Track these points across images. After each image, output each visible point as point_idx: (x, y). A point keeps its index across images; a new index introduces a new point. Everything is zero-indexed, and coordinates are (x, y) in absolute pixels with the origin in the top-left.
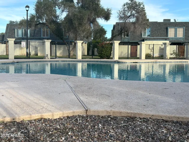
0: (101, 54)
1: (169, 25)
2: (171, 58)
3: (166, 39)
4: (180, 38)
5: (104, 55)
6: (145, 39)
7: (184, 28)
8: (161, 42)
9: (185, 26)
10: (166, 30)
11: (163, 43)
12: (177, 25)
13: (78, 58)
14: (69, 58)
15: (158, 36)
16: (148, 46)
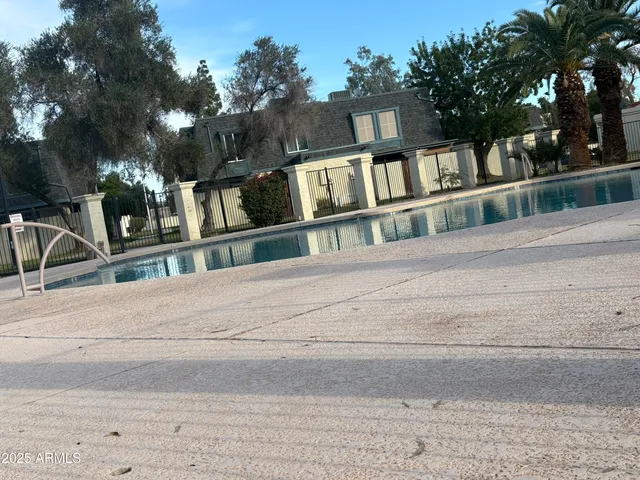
0: (262, 212)
1: (353, 106)
2: (434, 193)
3: (363, 149)
4: (392, 141)
5: (270, 212)
6: (303, 157)
7: (397, 108)
8: (343, 161)
9: (396, 104)
10: (346, 123)
11: (349, 161)
12: (376, 103)
13: (191, 238)
14: (162, 242)
15: (331, 142)
16: (315, 175)
